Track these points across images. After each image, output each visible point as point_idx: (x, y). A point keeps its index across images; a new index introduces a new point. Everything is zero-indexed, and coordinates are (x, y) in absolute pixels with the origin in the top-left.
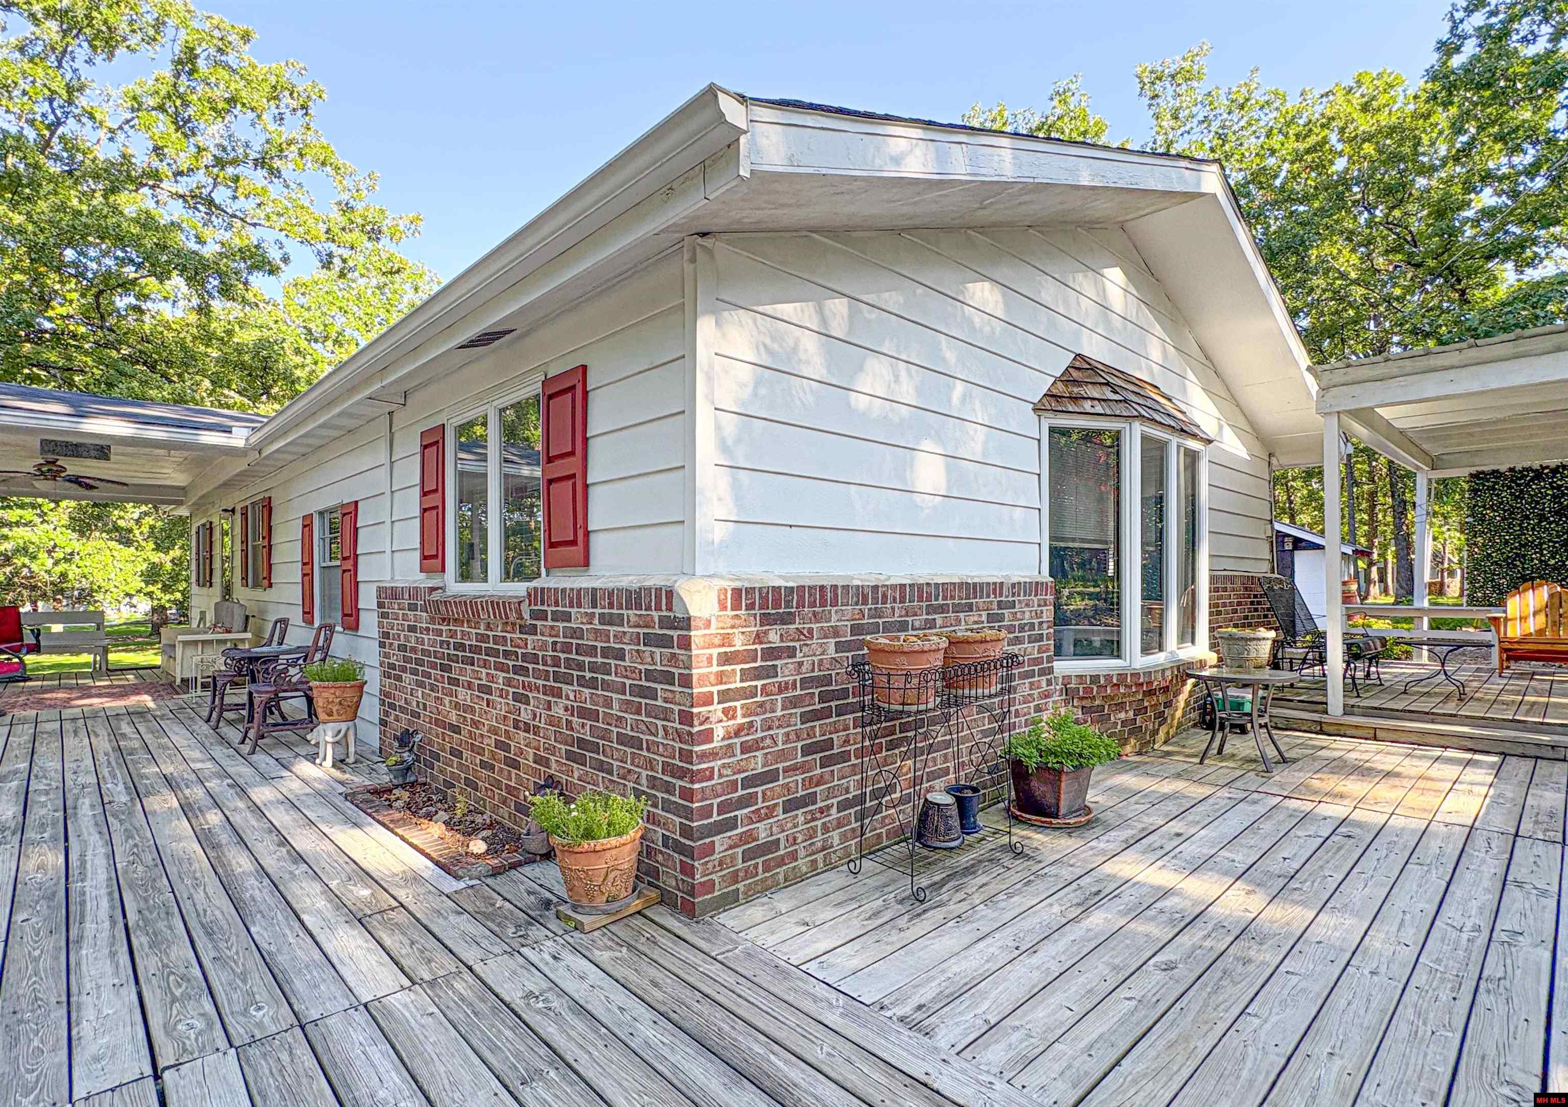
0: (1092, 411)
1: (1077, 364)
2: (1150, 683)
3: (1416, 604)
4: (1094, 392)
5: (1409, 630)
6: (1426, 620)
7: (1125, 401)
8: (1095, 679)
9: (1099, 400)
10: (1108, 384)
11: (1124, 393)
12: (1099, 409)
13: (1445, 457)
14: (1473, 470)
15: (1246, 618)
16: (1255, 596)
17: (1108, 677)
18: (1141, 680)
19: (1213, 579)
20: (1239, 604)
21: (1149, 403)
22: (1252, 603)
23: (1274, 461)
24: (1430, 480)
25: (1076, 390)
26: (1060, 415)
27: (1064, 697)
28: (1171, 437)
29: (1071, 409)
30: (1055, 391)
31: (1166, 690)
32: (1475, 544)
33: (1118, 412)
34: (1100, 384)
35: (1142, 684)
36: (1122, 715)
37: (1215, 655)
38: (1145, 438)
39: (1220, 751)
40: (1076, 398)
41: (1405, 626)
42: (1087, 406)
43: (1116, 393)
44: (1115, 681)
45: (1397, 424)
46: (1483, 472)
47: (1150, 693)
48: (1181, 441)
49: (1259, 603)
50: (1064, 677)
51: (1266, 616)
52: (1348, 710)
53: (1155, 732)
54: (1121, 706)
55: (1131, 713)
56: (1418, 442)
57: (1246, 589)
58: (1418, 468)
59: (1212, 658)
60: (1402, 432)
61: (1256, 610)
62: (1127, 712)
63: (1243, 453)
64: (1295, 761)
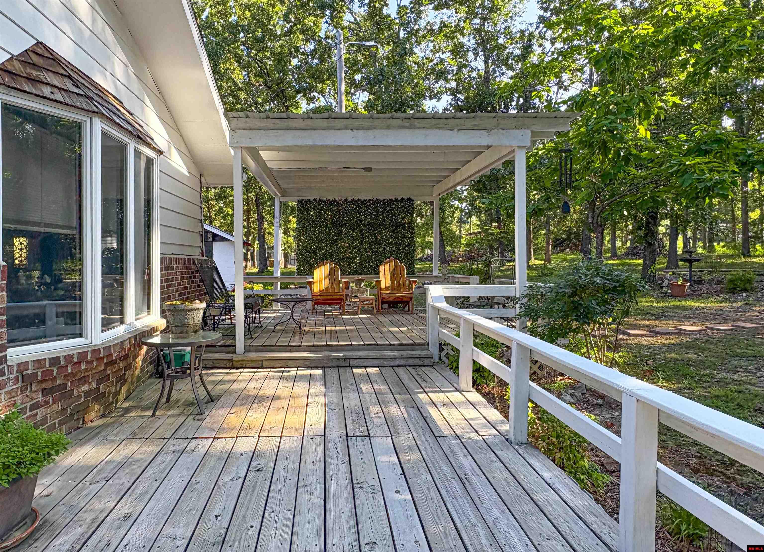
0: (52, 96)
1: (39, 51)
2: (111, 355)
3: (275, 275)
4: (56, 81)
5: (271, 290)
6: (279, 283)
7: (86, 96)
8: (55, 361)
9: (59, 89)
10: (69, 77)
11: (86, 90)
12: (58, 96)
13: (287, 190)
14: (300, 198)
15: (186, 288)
16: (192, 273)
17: (69, 358)
18: (101, 355)
19: (163, 261)
20: (182, 278)
21: (110, 107)
22: (190, 277)
23: (203, 179)
24: (281, 203)
25: (34, 73)
26: (13, 92)
27: (20, 384)
28: (129, 141)
29: (27, 89)
30: (9, 68)
31: (126, 357)
32: (300, 240)
33: (78, 104)
34: (62, 75)
35: (103, 358)
36: (86, 388)
37: (164, 321)
38: (104, 134)
39: (168, 400)
40: (34, 80)
41: (270, 288)
42: (46, 91)
43: (77, 87)
44: (75, 360)
45: (270, 165)
46: (303, 200)
47: (112, 363)
48: (137, 145)
49: (195, 277)
50: (19, 365)
51: (198, 286)
52: (248, 349)
53: (118, 393)
54: (84, 380)
55: (94, 384)
56: (277, 179)
57: (187, 267)
58: (276, 194)
59: (162, 323)
60: (271, 170)
61: (193, 282)
62: (90, 383)
63: (184, 170)
64: (219, 397)
